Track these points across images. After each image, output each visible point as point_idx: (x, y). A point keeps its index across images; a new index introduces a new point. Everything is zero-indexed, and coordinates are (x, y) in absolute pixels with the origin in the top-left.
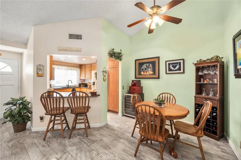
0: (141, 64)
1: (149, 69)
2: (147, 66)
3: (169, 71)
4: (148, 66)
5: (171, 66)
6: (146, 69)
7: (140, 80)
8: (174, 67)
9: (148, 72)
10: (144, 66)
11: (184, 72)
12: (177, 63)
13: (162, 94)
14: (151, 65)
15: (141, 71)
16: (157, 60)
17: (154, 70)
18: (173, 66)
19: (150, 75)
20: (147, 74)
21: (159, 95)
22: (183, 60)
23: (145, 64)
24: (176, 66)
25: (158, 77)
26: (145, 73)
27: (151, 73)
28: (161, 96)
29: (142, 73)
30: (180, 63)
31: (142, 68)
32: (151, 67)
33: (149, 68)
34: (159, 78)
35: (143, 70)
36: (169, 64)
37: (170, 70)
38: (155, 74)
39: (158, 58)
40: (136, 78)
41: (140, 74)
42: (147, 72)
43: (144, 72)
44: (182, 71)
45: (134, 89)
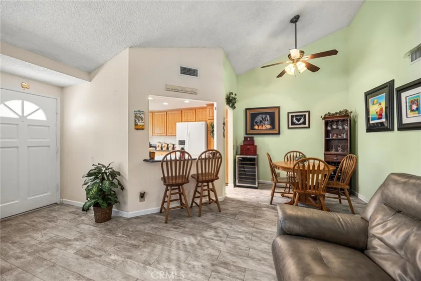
0: (254, 116)
1: (266, 122)
2: (262, 118)
3: (292, 125)
4: (265, 118)
5: (294, 119)
6: (261, 122)
7: (253, 137)
8: (298, 120)
10: (259, 118)
11: (309, 127)
12: (302, 116)
13: (290, 152)
14: (268, 116)
15: (255, 124)
16: (276, 111)
17: (272, 124)
18: (296, 119)
19: (267, 129)
21: (286, 155)
22: (309, 112)
23: (261, 116)
24: (301, 119)
25: (278, 132)
26: (260, 127)
27: (269, 127)
28: (289, 155)
29: (256, 127)
30: (305, 115)
32: (269, 119)
33: (265, 120)
34: (279, 134)
35: (256, 122)
36: (292, 117)
37: (293, 123)
38: (273, 128)
39: (279, 108)
40: (246, 134)
41: (252, 128)
42: (263, 126)
43: (258, 126)
44: (307, 125)
45: (248, 149)
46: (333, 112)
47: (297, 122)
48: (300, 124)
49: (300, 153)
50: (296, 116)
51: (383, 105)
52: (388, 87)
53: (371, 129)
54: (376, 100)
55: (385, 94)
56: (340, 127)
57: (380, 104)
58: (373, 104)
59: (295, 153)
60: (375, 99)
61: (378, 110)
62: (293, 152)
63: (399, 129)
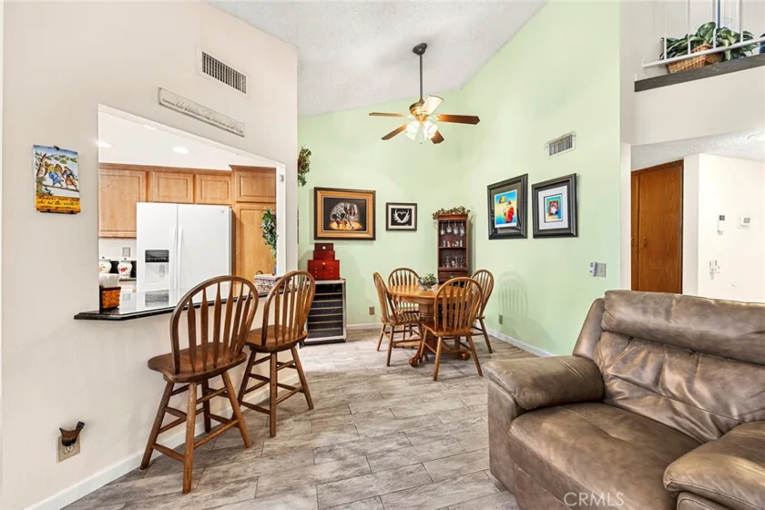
0: (330, 203)
1: (352, 217)
2: (345, 209)
3: (392, 224)
4: (350, 210)
5: (396, 215)
6: (343, 215)
7: (332, 244)
8: (402, 217)
9: (348, 224)
10: (339, 209)
11: (415, 230)
12: (406, 210)
13: (396, 271)
14: (355, 206)
15: (332, 219)
16: (370, 199)
17: (363, 220)
18: (399, 215)
20: (347, 228)
21: (391, 275)
22: (415, 205)
23: (343, 204)
24: (405, 215)
25: (371, 236)
26: (341, 225)
27: (357, 226)
28: (394, 275)
29: (334, 225)
30: (410, 210)
31: (333, 213)
33: (351, 214)
34: (373, 238)
35: (335, 216)
36: (393, 210)
37: (394, 222)
38: (364, 229)
39: (373, 193)
40: (316, 237)
41: (327, 227)
42: (346, 223)
43: (338, 223)
44: (413, 227)
45: (324, 267)
46: (446, 209)
47: (399, 221)
48: (404, 224)
49: (410, 271)
50: (399, 210)
51: (514, 205)
52: (521, 181)
53: (495, 235)
54: (503, 198)
55: (516, 191)
56: (456, 232)
57: (510, 203)
58: (500, 202)
59: (403, 271)
60: (503, 196)
61: (507, 210)
62: (400, 269)
63: (535, 236)
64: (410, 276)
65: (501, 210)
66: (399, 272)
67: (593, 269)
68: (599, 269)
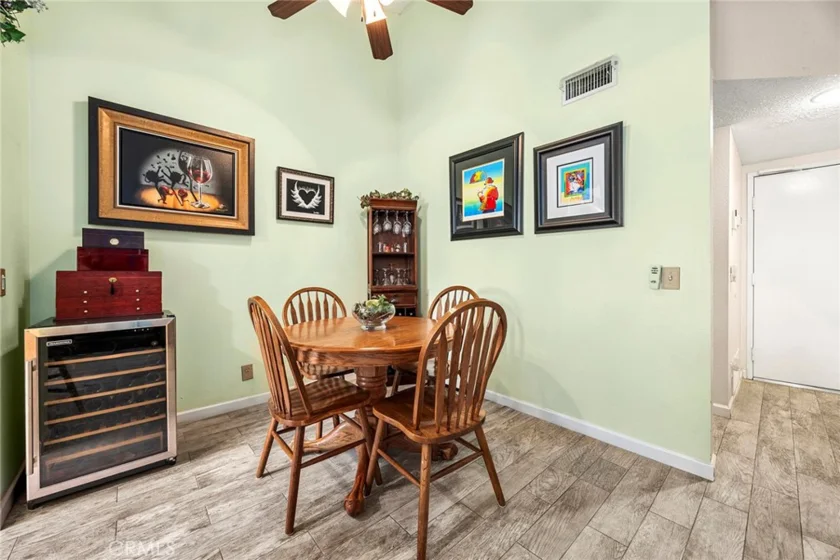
0: (139, 145)
1: (199, 184)
2: (182, 163)
3: (288, 209)
4: (194, 168)
5: (296, 192)
6: (175, 178)
7: (141, 234)
8: (307, 198)
9: (190, 197)
10: (165, 162)
11: (330, 222)
12: (315, 186)
13: (298, 293)
14: (208, 163)
15: (144, 181)
16: (240, 153)
17: (226, 193)
18: (302, 194)
19: (203, 212)
20: (187, 206)
21: (290, 301)
22: (331, 179)
23: (174, 152)
24: (312, 195)
25: (246, 227)
26: (170, 198)
27: (211, 203)
28: (296, 301)
29: (152, 196)
30: (322, 188)
31: (149, 168)
32: (211, 175)
33: (196, 176)
34: (250, 231)
35: (153, 177)
36: (291, 183)
37: (292, 206)
38: (229, 210)
39: (248, 144)
40: (94, 218)
41: (129, 193)
42: (184, 195)
43: (163, 193)
44: (326, 217)
45: (113, 289)
46: (383, 191)
47: (303, 204)
48: (310, 211)
49: (327, 292)
50: (301, 184)
52: (506, 149)
53: (462, 232)
54: (478, 174)
55: (503, 160)
56: (397, 229)
57: (490, 181)
58: (472, 181)
59: (313, 294)
60: (478, 170)
61: (485, 194)
62: (308, 290)
63: (539, 230)
64: (326, 302)
65: (472, 193)
66: (304, 296)
67: (656, 277)
68: (667, 275)
